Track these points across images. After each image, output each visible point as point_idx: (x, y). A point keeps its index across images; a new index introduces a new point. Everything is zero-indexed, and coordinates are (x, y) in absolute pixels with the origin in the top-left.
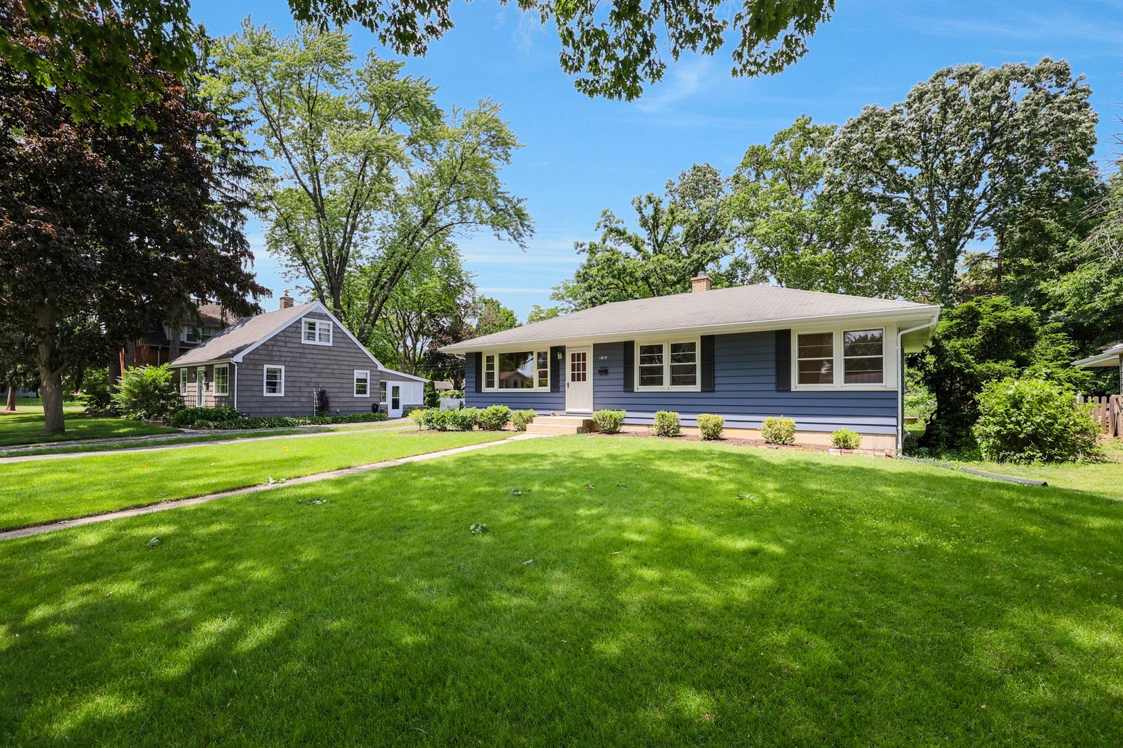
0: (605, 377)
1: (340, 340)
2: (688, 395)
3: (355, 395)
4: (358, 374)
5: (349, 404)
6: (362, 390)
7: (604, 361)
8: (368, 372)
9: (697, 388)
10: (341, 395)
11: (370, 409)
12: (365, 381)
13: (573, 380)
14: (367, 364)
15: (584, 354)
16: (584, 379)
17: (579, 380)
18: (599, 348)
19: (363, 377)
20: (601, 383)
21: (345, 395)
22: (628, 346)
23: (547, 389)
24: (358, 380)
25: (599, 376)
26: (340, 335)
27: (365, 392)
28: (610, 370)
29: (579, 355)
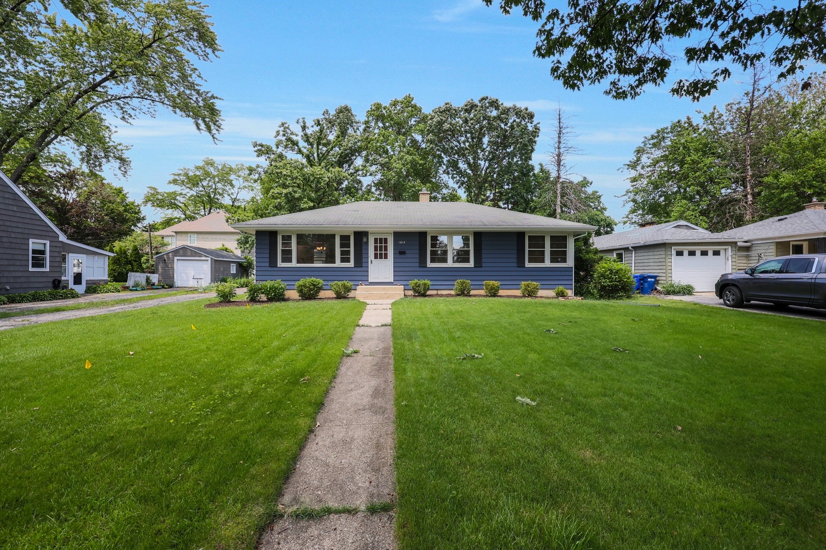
0: (403, 256)
1: (10, 202)
2: (466, 269)
3: (31, 269)
4: (34, 244)
5: (23, 280)
6: (38, 263)
7: (402, 244)
8: (48, 243)
9: (471, 264)
10: (12, 269)
11: (51, 285)
12: (43, 252)
13: (376, 257)
14: (45, 233)
15: (386, 240)
16: (386, 257)
17: (381, 258)
18: (398, 235)
19: (41, 248)
20: (400, 260)
21: (16, 268)
22: (422, 235)
23: (351, 264)
24: (34, 251)
25: (399, 256)
26: (11, 196)
27: (42, 266)
28: (407, 252)
29: (381, 239)
